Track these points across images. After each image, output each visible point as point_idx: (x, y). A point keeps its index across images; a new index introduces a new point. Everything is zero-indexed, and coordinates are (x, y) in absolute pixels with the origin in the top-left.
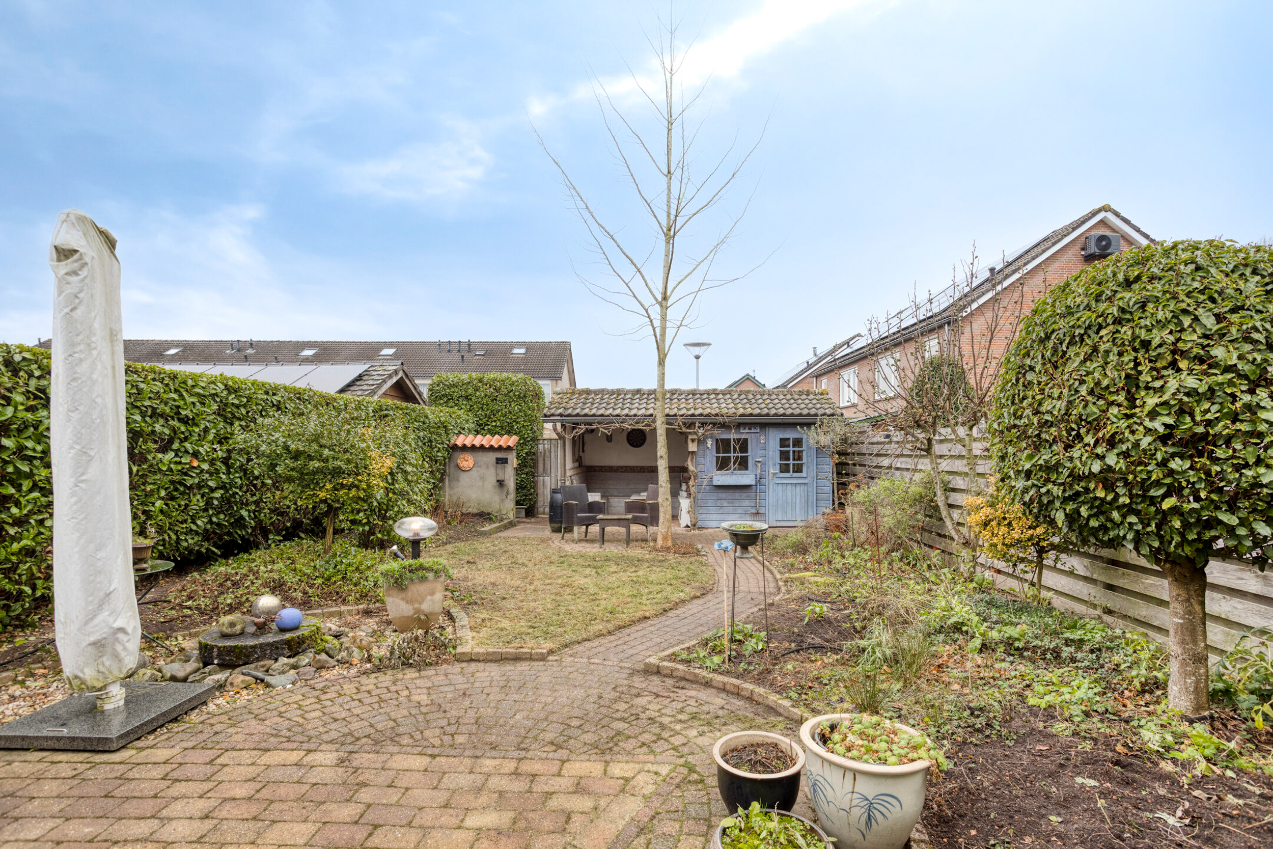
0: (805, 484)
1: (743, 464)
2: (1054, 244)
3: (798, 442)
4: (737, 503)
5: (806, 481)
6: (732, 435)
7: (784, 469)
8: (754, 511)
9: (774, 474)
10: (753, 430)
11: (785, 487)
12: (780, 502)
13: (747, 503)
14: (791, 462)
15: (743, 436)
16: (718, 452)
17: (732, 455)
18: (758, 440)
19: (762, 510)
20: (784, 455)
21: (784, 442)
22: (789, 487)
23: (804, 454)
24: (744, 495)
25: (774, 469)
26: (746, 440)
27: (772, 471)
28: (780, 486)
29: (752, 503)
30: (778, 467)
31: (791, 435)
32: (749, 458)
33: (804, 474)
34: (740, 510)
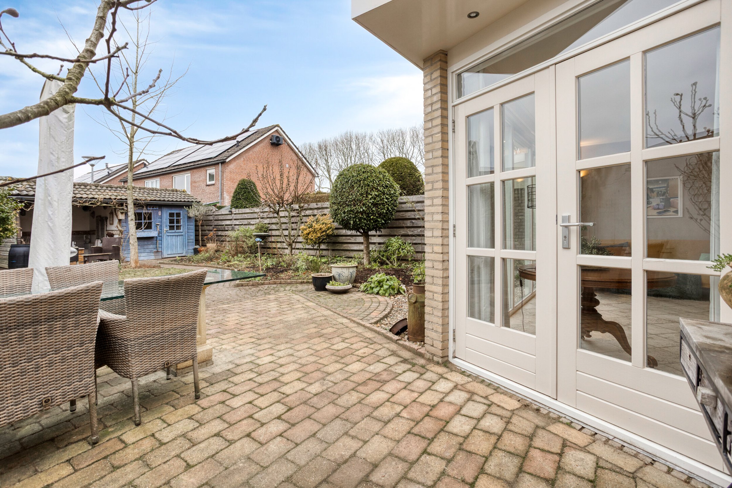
0: (182, 235)
1: (149, 227)
2: (262, 136)
3: (178, 215)
4: (146, 247)
5: (182, 234)
6: (144, 211)
7: (171, 228)
8: (155, 250)
9: (167, 231)
10: (155, 208)
11: (172, 237)
12: (169, 245)
13: (151, 246)
14: (175, 224)
15: (150, 212)
16: (136, 220)
17: (143, 221)
18: (157, 213)
19: (160, 250)
20: (171, 221)
21: (171, 215)
22: (174, 237)
23: (181, 220)
24: (150, 242)
25: (166, 229)
26: (151, 214)
27: (165, 229)
28: (169, 237)
29: (154, 246)
30: (168, 227)
31: (175, 211)
32: (153, 223)
33: (181, 231)
34: (147, 251)
